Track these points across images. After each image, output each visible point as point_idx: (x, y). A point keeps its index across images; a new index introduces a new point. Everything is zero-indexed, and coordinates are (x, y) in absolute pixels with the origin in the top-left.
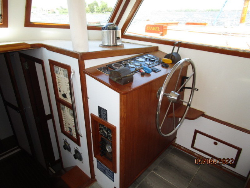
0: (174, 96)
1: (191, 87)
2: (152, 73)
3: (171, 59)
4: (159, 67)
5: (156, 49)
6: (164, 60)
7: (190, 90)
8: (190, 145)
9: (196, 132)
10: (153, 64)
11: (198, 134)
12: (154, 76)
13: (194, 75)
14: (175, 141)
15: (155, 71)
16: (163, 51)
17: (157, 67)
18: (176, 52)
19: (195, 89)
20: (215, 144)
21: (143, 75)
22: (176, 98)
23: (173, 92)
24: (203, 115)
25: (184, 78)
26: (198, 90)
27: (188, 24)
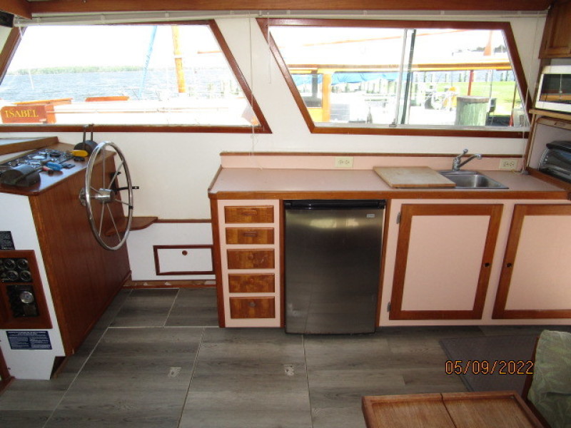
0: (104, 194)
1: (126, 185)
2: (63, 170)
3: (85, 150)
4: (72, 162)
5: (55, 141)
6: (75, 153)
7: (127, 191)
8: (155, 272)
9: (156, 248)
10: (59, 160)
11: (160, 251)
12: (66, 173)
13: (125, 164)
14: (131, 276)
15: (66, 167)
16: (68, 143)
17: (67, 163)
18: (89, 139)
19: (133, 188)
20: (185, 253)
21: (51, 173)
22: (109, 196)
23: (101, 189)
24: (156, 220)
25: (112, 174)
26: (138, 188)
27: (89, 100)
